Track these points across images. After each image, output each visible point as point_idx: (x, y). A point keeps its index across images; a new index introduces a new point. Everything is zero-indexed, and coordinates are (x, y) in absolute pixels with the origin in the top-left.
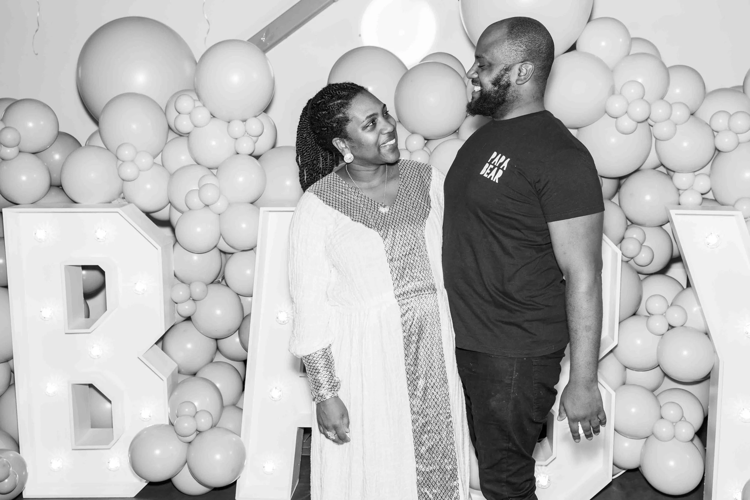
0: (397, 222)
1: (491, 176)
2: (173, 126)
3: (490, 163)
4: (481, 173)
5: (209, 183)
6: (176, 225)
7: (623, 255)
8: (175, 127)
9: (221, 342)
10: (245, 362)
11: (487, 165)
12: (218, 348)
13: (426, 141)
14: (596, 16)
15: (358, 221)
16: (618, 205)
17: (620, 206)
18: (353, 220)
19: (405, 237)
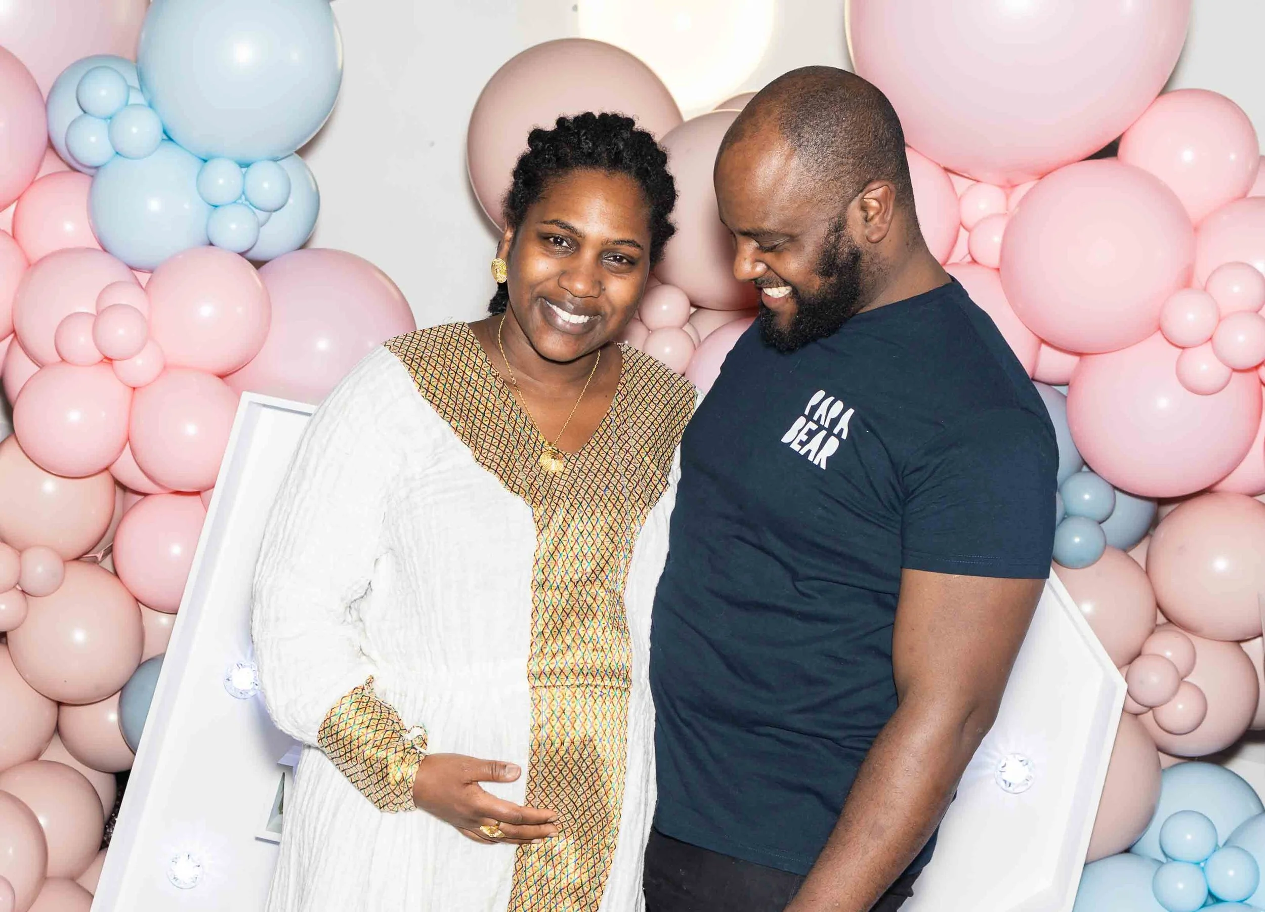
0: (579, 496)
1: (809, 451)
2: (59, 142)
3: (809, 418)
4: (786, 439)
5: (124, 302)
6: (17, 398)
7: (1130, 695)
8: (67, 146)
9: (69, 713)
10: (121, 778)
11: (801, 420)
12: (58, 729)
13: (693, 310)
14: (1185, 81)
15: (489, 467)
16: (1144, 569)
17: (1147, 572)
18: (478, 460)
19: (589, 538)
